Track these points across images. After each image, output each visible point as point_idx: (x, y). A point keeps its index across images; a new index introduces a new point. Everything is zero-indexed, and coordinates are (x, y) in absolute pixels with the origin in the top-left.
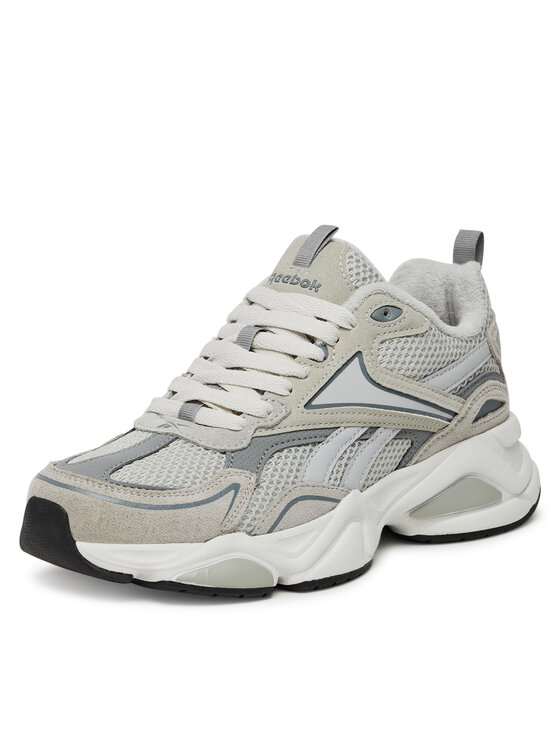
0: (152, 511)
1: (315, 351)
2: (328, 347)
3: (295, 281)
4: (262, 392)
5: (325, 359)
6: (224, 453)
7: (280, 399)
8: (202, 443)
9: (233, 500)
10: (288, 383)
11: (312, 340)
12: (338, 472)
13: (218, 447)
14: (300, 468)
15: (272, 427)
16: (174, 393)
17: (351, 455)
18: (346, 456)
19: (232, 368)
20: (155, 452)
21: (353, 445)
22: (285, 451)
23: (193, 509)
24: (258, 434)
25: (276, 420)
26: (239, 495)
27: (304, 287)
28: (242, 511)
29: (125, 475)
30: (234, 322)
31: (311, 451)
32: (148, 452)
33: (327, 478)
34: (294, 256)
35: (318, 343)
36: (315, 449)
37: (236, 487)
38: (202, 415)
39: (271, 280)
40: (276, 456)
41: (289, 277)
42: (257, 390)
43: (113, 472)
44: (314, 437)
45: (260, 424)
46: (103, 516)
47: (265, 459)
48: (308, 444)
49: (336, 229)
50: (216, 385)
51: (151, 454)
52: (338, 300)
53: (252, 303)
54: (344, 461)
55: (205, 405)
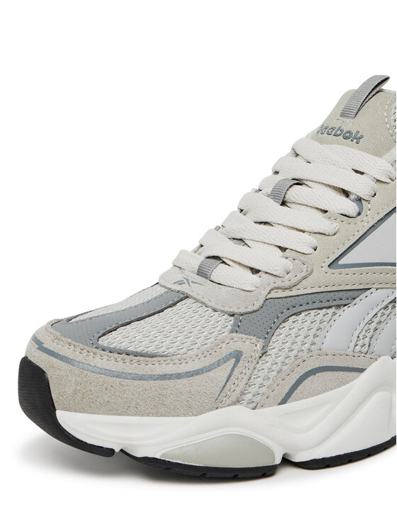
0: (136, 382)
1: (349, 206)
2: (363, 202)
3: (339, 132)
4: (283, 249)
5: (359, 214)
6: (233, 315)
7: (302, 257)
8: (209, 304)
9: (233, 370)
10: (313, 240)
11: (346, 193)
12: (365, 337)
13: (226, 309)
14: (318, 333)
15: (290, 288)
16: (202, 246)
17: (383, 319)
18: (376, 320)
19: (261, 223)
20: (159, 312)
21: (386, 308)
22: (303, 314)
23: (184, 381)
24: (273, 295)
25: (294, 280)
26: (240, 364)
27: (346, 138)
28: (242, 385)
29: (114, 340)
30: (276, 173)
31: (334, 314)
32: (152, 312)
33: (352, 345)
34: (342, 107)
35: (352, 197)
36: (340, 312)
37: (237, 356)
38: (219, 272)
39: (318, 132)
40: (291, 319)
41: (333, 129)
42: (280, 247)
43: (104, 335)
44: (339, 299)
45: (276, 285)
46: (78, 388)
47: (277, 324)
48: (331, 307)
49: (387, 79)
50: (241, 240)
51: (154, 314)
52: (378, 152)
53: (297, 155)
54: (374, 325)
55: (224, 262)
